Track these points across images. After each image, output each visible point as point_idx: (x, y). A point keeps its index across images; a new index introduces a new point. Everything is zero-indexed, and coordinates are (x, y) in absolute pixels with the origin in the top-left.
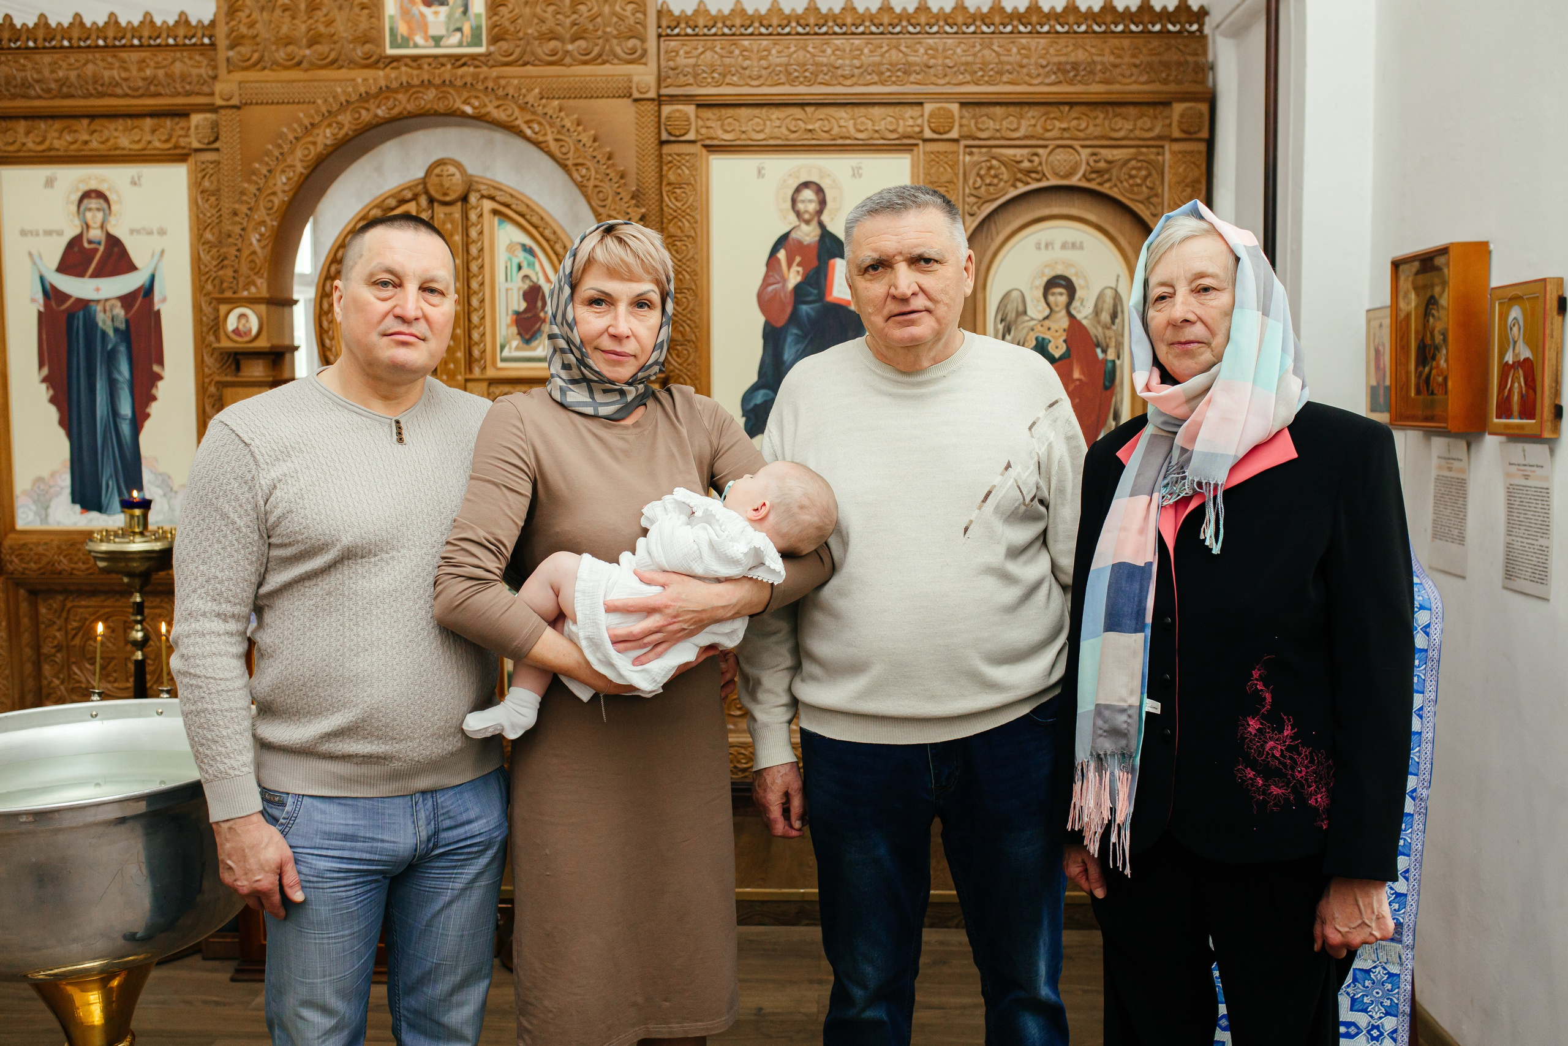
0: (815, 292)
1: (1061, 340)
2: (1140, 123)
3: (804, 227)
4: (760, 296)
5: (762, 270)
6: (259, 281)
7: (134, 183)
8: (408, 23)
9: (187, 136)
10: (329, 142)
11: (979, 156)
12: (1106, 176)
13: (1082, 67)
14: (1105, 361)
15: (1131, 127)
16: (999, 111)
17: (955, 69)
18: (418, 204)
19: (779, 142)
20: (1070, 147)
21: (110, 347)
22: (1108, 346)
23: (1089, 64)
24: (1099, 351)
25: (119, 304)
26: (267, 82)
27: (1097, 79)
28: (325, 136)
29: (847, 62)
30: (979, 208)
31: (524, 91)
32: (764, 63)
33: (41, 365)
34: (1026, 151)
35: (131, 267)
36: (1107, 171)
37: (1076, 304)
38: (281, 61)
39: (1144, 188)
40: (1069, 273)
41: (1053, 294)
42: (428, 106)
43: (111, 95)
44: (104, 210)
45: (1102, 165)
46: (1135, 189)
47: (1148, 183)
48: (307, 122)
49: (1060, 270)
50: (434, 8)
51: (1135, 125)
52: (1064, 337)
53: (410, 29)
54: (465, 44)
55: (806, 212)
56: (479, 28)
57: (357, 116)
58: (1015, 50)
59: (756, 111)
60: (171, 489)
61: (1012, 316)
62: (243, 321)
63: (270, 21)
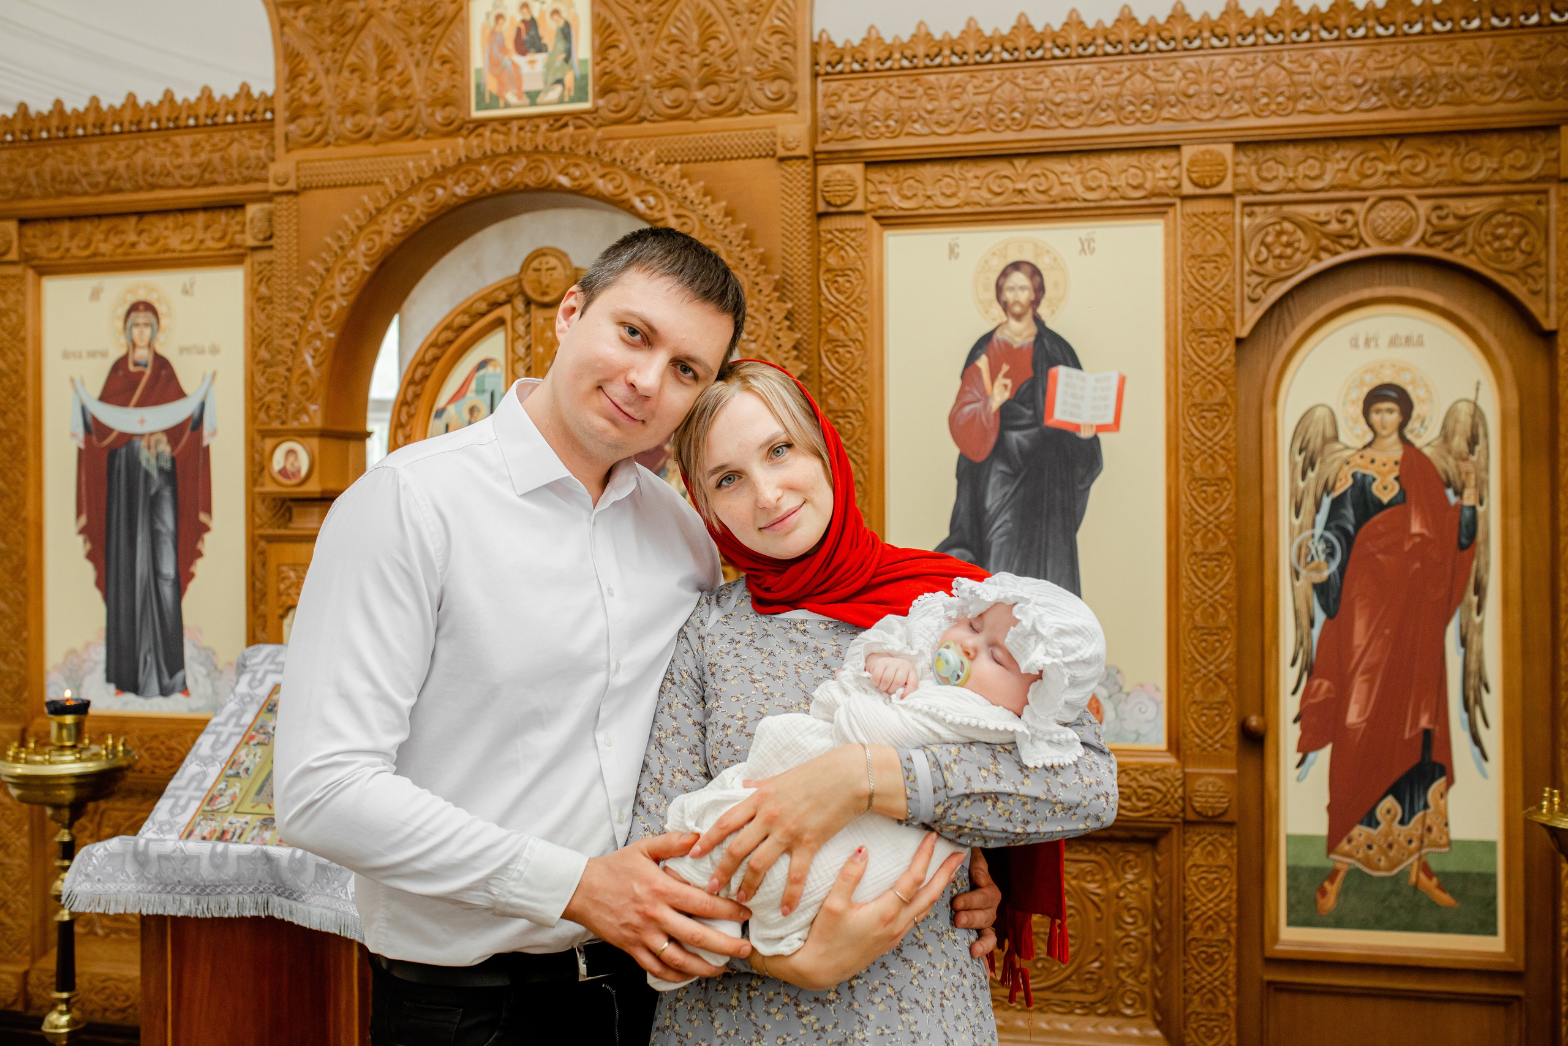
0: (1030, 413)
1: (1391, 478)
2: (1509, 159)
3: (1014, 324)
4: (952, 420)
5: (958, 383)
6: (313, 407)
7: (186, 292)
8: (498, 77)
9: (243, 232)
10: (398, 230)
11: (1262, 216)
12: (1458, 238)
13: (1418, 83)
14: (1460, 508)
15: (1495, 166)
16: (1292, 152)
17: (1227, 97)
18: (513, 308)
19: (978, 209)
20: (1401, 198)
21: (153, 491)
22: (1464, 486)
23: (1429, 78)
24: (1450, 492)
25: (164, 439)
26: (330, 160)
27: (1441, 99)
28: (393, 225)
29: (1072, 95)
30: (1265, 291)
31: (636, 153)
32: (956, 104)
33: (79, 513)
34: (1333, 208)
35: (180, 394)
36: (1460, 230)
37: (1414, 424)
38: (348, 134)
39: (1517, 254)
40: (1402, 380)
41: (1378, 411)
42: (517, 180)
43: (162, 187)
44: (151, 325)
45: (1451, 222)
46: (1504, 255)
47: (1523, 244)
48: (371, 207)
49: (1387, 377)
50: (530, 57)
51: (1501, 162)
52: (1396, 474)
53: (502, 85)
54: (566, 99)
55: (1017, 303)
56: (584, 77)
57: (430, 196)
58: (1314, 66)
59: (946, 169)
60: (216, 668)
61: (1316, 443)
62: (291, 458)
63: (337, 86)
